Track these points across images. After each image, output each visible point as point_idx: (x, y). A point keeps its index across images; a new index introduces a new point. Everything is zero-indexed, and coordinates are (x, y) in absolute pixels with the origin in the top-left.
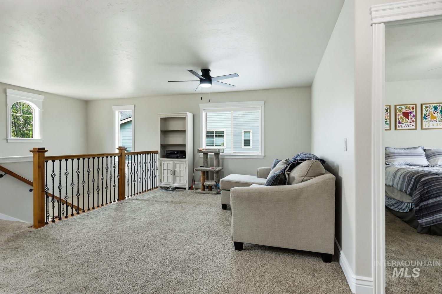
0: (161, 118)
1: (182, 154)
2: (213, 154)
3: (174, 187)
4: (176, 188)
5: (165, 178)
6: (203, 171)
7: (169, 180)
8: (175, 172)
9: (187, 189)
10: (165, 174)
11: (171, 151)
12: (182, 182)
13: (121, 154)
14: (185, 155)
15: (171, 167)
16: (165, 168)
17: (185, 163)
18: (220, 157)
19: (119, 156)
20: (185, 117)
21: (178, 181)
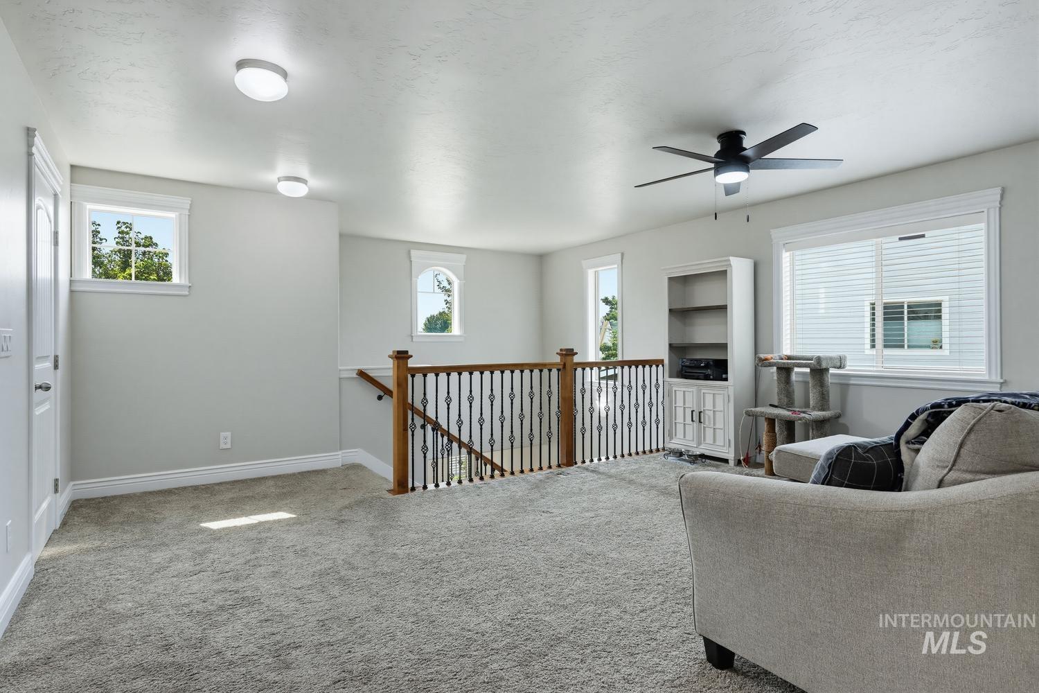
0: (670, 279)
1: (718, 369)
2: (808, 370)
3: (698, 453)
4: (703, 456)
5: (680, 428)
6: (769, 419)
7: (689, 435)
8: (702, 414)
9: (732, 463)
10: (680, 419)
11: (692, 360)
12: (720, 441)
13: (564, 365)
14: (726, 373)
15: (691, 403)
16: (680, 403)
17: (725, 393)
18: (830, 380)
19: (559, 370)
20: (726, 271)
21: (709, 439)
